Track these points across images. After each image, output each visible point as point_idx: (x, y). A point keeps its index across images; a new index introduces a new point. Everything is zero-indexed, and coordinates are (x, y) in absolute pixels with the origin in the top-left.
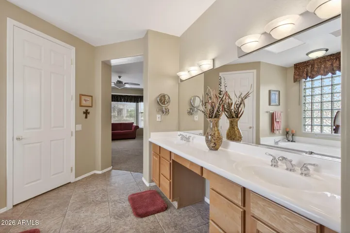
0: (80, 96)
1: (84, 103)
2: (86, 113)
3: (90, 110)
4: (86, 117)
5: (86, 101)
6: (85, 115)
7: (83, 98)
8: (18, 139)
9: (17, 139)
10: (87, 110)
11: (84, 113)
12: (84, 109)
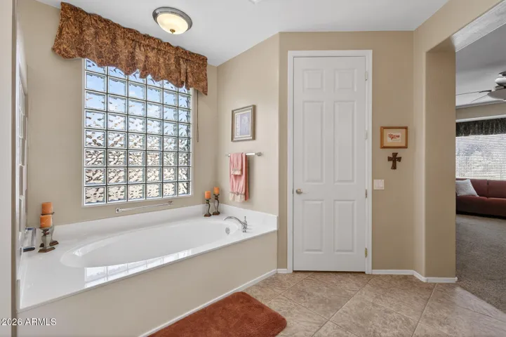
0: (381, 130)
1: (388, 141)
2: (395, 159)
3: (401, 153)
4: (394, 167)
5: (393, 137)
6: (391, 163)
7: (387, 132)
8: (299, 192)
9: (297, 192)
10: (395, 154)
11: (389, 159)
12: (390, 153)
